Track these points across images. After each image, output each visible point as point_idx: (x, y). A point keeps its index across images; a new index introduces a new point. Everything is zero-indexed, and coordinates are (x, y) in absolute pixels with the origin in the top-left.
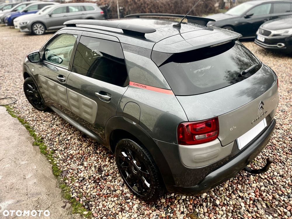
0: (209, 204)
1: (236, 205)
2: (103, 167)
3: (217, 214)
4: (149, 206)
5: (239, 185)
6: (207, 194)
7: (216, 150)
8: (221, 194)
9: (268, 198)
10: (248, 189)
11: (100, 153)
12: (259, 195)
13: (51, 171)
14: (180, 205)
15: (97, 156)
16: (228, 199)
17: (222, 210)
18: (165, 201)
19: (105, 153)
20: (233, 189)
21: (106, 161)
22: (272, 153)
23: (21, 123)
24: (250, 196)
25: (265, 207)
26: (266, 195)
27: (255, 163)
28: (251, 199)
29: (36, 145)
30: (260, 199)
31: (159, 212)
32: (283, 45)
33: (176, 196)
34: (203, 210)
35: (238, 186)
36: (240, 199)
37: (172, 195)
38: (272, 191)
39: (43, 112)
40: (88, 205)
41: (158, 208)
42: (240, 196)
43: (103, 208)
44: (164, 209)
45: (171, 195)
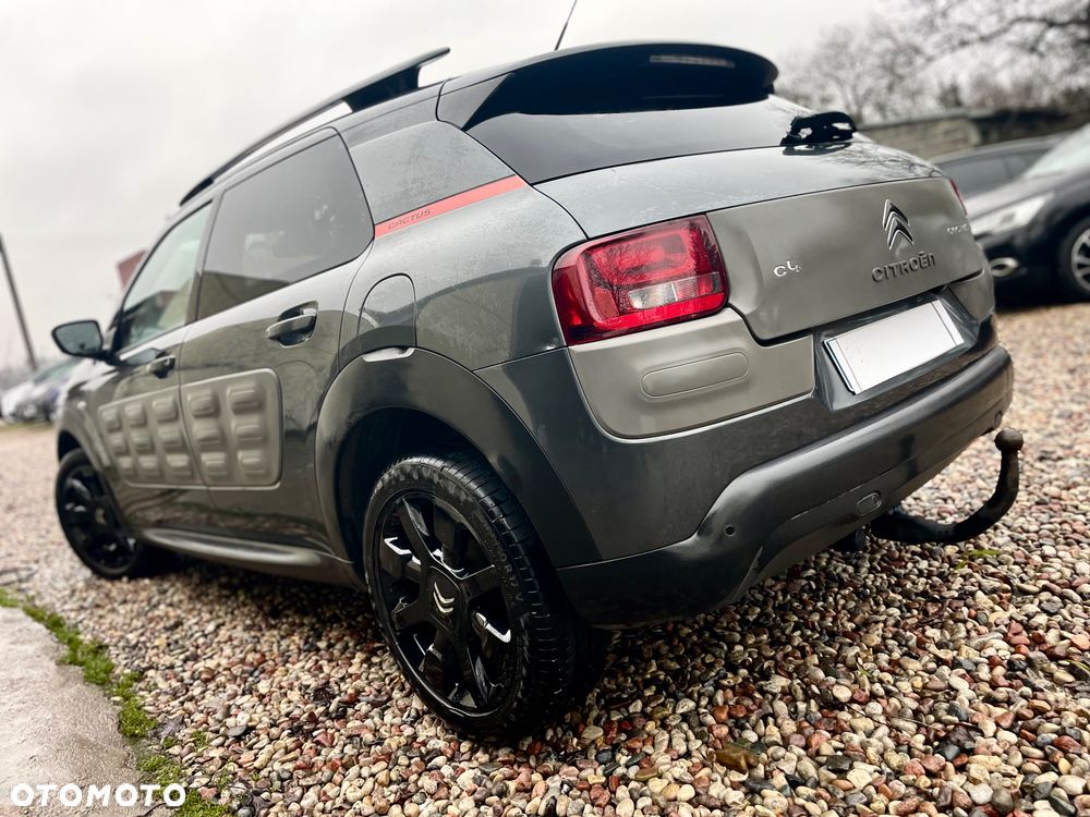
0: (802, 706)
1: (928, 689)
2: (336, 683)
3: (844, 730)
4: (528, 762)
5: (927, 627)
6: (790, 681)
7: (734, 350)
8: (853, 669)
9: (1072, 644)
10: (973, 634)
11: (330, 646)
12: (1028, 641)
13: (111, 723)
14: (669, 732)
15: (314, 658)
16: (888, 677)
17: (869, 716)
18: (602, 733)
19: (351, 644)
20: (906, 646)
21: (351, 665)
22: (1052, 520)
23: (30, 619)
24: (990, 652)
25: (1070, 678)
26: (1062, 638)
27: (985, 559)
28: (992, 663)
29: (70, 663)
30: (1036, 654)
31: (577, 771)
32: (1011, 263)
33: (649, 709)
34: (776, 729)
35: (923, 632)
36: (945, 670)
37: (631, 709)
38: (1083, 621)
39: (125, 579)
40: (251, 805)
41: (570, 759)
42: (940, 662)
43: (320, 805)
44: (597, 759)
45: (628, 711)
